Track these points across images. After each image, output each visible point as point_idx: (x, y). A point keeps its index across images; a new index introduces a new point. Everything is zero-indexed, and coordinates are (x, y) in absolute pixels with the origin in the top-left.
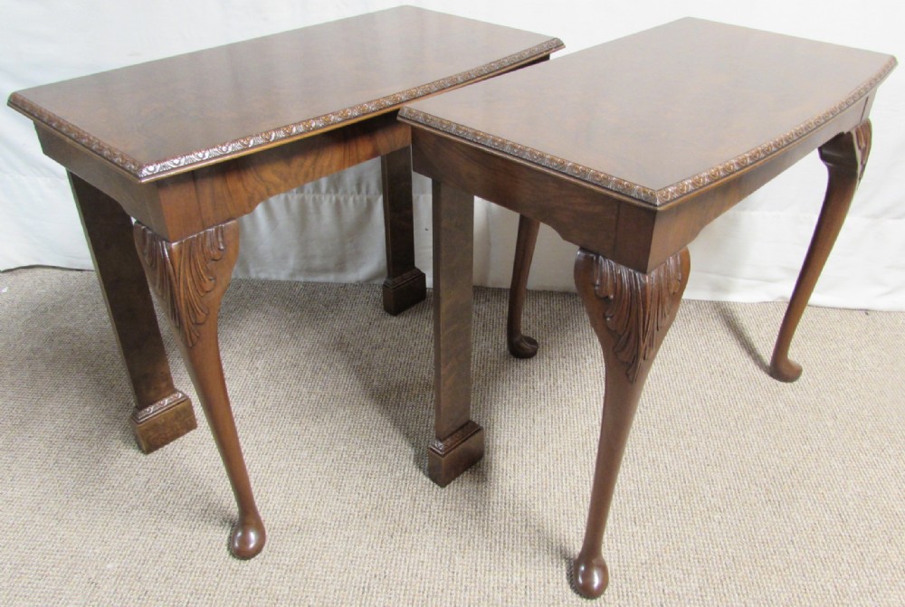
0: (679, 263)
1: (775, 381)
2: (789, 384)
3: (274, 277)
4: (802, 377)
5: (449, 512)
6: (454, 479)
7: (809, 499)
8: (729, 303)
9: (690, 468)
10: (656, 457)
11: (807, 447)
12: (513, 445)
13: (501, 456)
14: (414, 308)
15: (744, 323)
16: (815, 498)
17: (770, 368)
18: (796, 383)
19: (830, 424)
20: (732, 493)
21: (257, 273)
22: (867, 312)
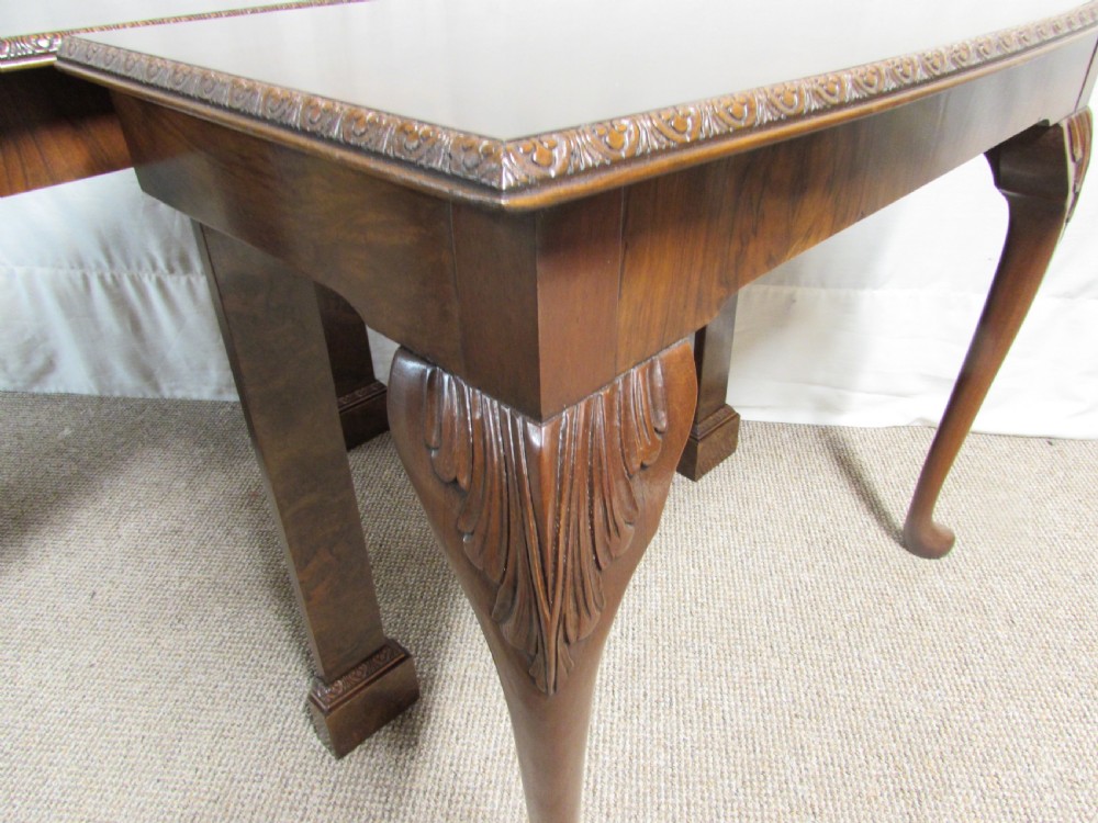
0: (659, 385)
1: (911, 556)
2: (933, 561)
3: (195, 396)
4: (955, 550)
5: (337, 809)
6: (361, 741)
7: (973, 788)
8: (841, 429)
9: (764, 721)
10: (709, 699)
11: (966, 680)
12: (474, 675)
13: (451, 695)
14: (376, 440)
15: (864, 459)
16: (984, 786)
17: (903, 533)
18: (945, 559)
19: (1002, 634)
20: (835, 773)
21: (171, 389)
22: (1050, 441)
